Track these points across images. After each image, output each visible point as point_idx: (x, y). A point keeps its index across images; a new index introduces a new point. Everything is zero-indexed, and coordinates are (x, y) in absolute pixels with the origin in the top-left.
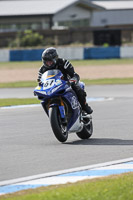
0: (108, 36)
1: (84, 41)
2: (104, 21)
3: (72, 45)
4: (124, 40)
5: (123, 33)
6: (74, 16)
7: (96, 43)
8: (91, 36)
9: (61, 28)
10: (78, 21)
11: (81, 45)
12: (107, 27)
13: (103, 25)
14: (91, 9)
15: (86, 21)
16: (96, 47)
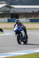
0: (15, 15)
1: (8, 17)
2: (14, 11)
3: (4, 18)
4: (20, 17)
5: (19, 15)
6: (5, 9)
7: (11, 18)
8: (10, 15)
9: (1, 13)
10: (6, 11)
11: (7, 18)
12: (15, 13)
13: (14, 12)
14: (10, 8)
15: (9, 11)
16: (11, 19)
